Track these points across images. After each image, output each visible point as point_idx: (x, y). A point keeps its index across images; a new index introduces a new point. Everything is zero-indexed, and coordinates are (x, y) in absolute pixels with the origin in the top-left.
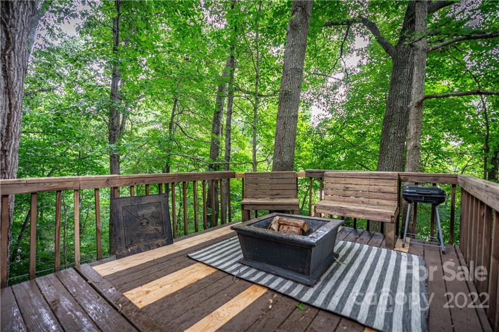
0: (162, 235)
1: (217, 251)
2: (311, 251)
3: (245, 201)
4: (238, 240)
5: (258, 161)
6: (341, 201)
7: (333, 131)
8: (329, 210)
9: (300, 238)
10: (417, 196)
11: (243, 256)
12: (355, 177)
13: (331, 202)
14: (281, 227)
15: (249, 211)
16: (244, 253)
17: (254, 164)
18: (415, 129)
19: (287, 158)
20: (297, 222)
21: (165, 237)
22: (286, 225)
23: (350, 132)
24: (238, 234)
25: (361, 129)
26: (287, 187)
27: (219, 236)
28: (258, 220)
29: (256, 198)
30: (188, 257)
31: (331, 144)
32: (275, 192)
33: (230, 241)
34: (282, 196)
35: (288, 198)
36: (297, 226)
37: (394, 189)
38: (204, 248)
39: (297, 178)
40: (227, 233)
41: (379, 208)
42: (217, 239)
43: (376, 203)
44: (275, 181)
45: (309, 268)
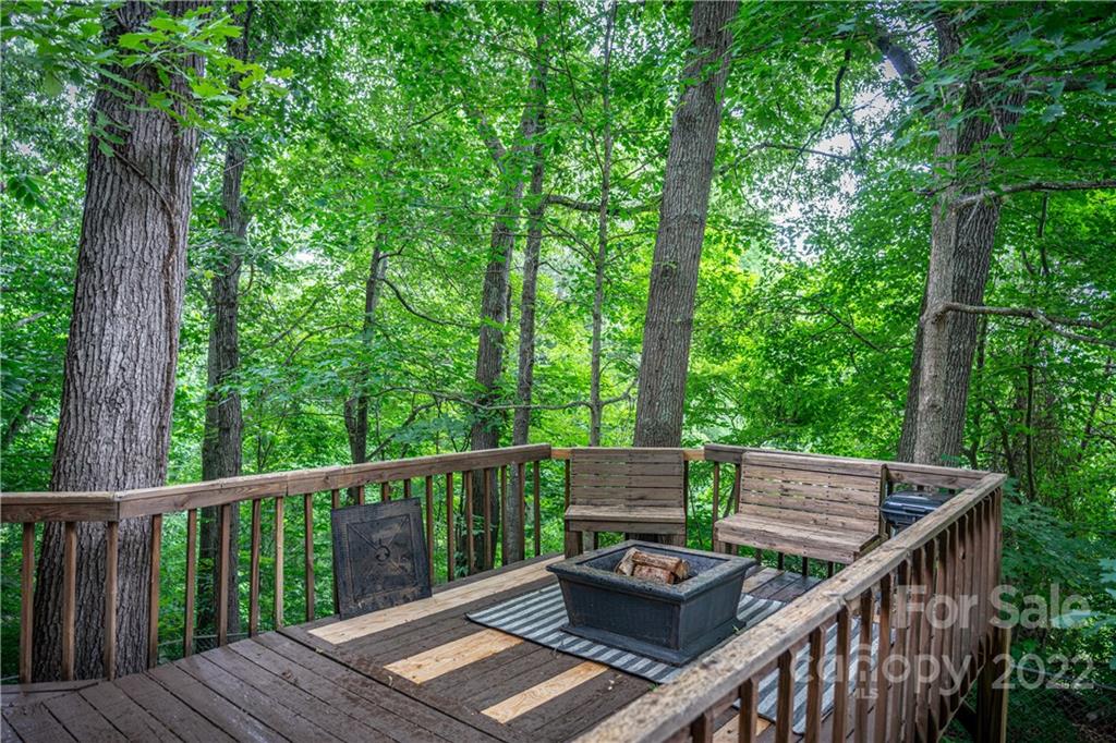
0: (412, 579)
1: (518, 611)
2: (680, 608)
3: (573, 511)
4: (559, 591)
5: (604, 399)
6: (774, 518)
8: (743, 536)
9: (669, 589)
11: (568, 621)
12: (803, 467)
13: (753, 519)
14: (637, 568)
15: (580, 534)
16: (569, 615)
17: (595, 408)
18: (933, 369)
20: (666, 561)
21: (417, 584)
22: (646, 565)
24: (560, 580)
26: (665, 481)
27: (518, 584)
28: (596, 555)
29: (596, 505)
30: (468, 619)
32: (635, 493)
33: (542, 594)
34: (651, 502)
35: (665, 506)
36: (664, 567)
37: (872, 497)
38: (492, 605)
39: (686, 462)
40: (535, 579)
41: (838, 536)
42: (514, 589)
43: (840, 525)
44: (637, 468)
45: (677, 637)
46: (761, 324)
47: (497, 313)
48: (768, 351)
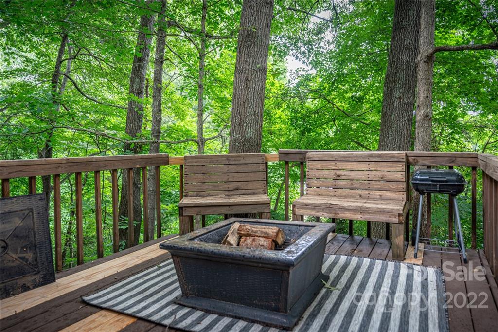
0: (34, 267)
1: (136, 287)
2: (289, 273)
3: (186, 201)
4: (173, 265)
5: (206, 137)
6: (331, 196)
7: (318, 93)
8: (314, 209)
9: (272, 254)
10: (429, 185)
11: (181, 292)
12: (350, 159)
13: (316, 197)
14: (242, 239)
15: (191, 217)
16: (182, 286)
17: (200, 143)
18: (425, 92)
19: (250, 133)
20: (267, 231)
21: (39, 272)
22: (250, 235)
23: (341, 96)
24: (173, 255)
25: (356, 92)
26: (252, 176)
27: (140, 262)
28: (205, 231)
29: (203, 196)
30: (84, 302)
31: (315, 113)
32: (232, 186)
33: (160, 268)
34: (243, 192)
35: (254, 194)
36: (266, 236)
37: (401, 176)
38: (112, 284)
39: (266, 163)
40: (155, 256)
41: (382, 204)
42: (136, 266)
43: (379, 197)
44: (233, 168)
45: (286, 300)
46: (288, 106)
47: (139, 94)
48: (291, 120)
